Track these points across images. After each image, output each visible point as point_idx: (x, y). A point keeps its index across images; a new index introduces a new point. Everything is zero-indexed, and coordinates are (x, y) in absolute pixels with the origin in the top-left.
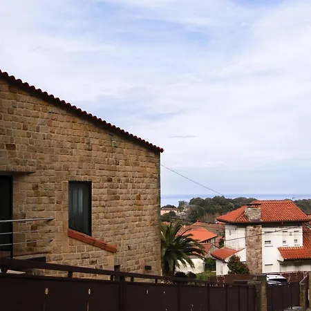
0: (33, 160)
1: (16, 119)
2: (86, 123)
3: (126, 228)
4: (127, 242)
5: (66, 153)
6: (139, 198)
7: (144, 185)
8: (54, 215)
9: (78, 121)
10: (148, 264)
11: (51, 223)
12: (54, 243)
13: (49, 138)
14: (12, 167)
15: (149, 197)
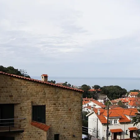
0: (19, 100)
1: (13, 88)
2: (43, 85)
3: (63, 121)
4: (63, 126)
5: (34, 96)
6: (70, 110)
7: (73, 105)
8: (27, 117)
9: (39, 85)
10: (75, 134)
11: (26, 119)
12: (27, 126)
13: (27, 92)
14: (11, 102)
15: (75, 109)
